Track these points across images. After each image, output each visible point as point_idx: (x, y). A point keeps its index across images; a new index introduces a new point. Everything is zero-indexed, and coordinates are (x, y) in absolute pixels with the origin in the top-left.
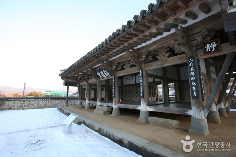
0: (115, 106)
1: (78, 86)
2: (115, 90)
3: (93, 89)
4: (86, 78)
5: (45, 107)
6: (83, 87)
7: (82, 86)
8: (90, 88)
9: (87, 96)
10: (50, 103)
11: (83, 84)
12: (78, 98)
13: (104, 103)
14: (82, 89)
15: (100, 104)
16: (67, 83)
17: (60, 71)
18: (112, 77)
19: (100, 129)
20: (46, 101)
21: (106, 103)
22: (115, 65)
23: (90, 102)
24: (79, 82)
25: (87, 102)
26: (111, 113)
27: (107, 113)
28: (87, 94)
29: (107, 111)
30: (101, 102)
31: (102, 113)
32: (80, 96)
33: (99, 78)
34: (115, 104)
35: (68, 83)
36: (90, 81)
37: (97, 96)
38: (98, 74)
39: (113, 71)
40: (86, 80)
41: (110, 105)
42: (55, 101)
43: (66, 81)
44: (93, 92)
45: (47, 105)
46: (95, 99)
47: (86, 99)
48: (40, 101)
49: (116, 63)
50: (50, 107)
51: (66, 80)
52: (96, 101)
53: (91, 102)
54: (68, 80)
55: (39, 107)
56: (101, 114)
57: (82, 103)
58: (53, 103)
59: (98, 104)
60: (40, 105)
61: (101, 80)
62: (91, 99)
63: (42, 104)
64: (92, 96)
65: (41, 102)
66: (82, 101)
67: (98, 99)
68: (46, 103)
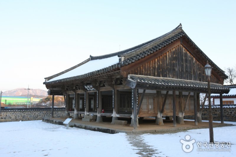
0: (99, 115)
1: (64, 94)
2: (98, 102)
3: (81, 98)
4: (74, 88)
5: (23, 119)
6: (71, 97)
7: (69, 95)
8: (78, 99)
9: (75, 107)
10: (29, 115)
11: (70, 94)
12: (65, 108)
13: (90, 113)
14: (69, 98)
15: (88, 113)
16: (52, 91)
17: (45, 78)
18: (96, 91)
19: (85, 127)
20: (24, 112)
21: (92, 113)
22: (98, 83)
23: (78, 113)
24: (66, 91)
25: (75, 112)
26: (96, 120)
27: (92, 121)
28: (75, 105)
29: (93, 119)
30: (88, 112)
31: (89, 120)
32: (67, 107)
33: (86, 90)
34: (99, 113)
35: (54, 92)
36: (78, 91)
37: (85, 106)
38: (86, 87)
39: (97, 86)
40: (74, 90)
41: (95, 114)
42: (34, 112)
43: (52, 90)
44: (81, 102)
45: (26, 117)
46: (83, 110)
47: (74, 109)
48: (18, 112)
49: (99, 81)
50: (29, 120)
51: (52, 88)
52: (84, 111)
53: (80, 112)
54: (53, 88)
55: (16, 120)
56: (88, 122)
57: (69, 114)
58: (32, 115)
59: (85, 114)
60: (17, 117)
61: (88, 92)
62: (79, 110)
63: (20, 116)
64: (81, 106)
65: (18, 114)
66: (69, 111)
67: (85, 109)
68: (24, 115)
